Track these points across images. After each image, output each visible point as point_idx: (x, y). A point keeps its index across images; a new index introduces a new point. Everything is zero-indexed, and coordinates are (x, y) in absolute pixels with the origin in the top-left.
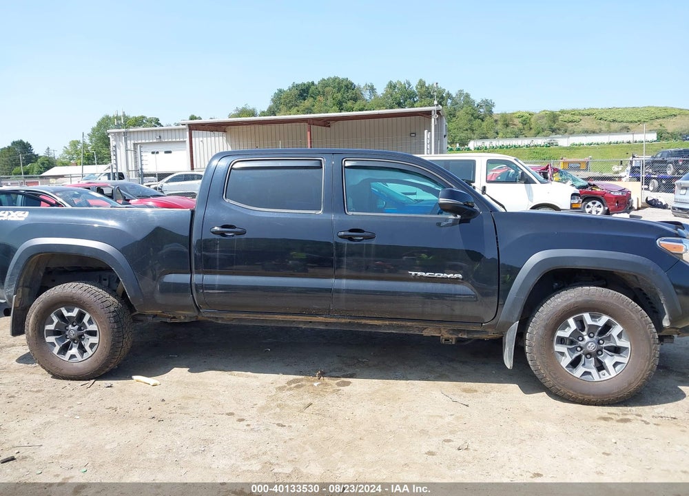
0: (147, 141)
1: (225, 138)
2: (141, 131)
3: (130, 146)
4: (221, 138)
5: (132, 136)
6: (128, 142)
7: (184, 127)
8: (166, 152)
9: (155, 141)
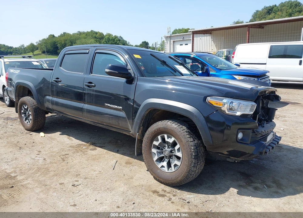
0: (178, 40)
1: (211, 37)
2: (178, 35)
3: (172, 42)
4: (209, 37)
5: (173, 38)
6: (171, 40)
7: (190, 33)
8: (186, 44)
9: (181, 39)
